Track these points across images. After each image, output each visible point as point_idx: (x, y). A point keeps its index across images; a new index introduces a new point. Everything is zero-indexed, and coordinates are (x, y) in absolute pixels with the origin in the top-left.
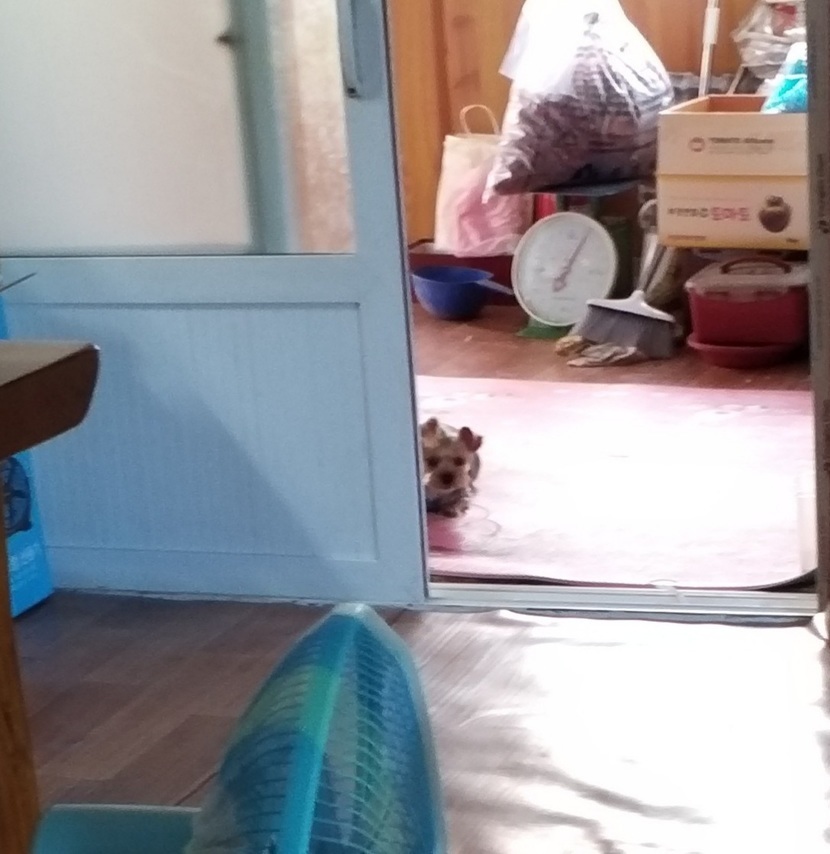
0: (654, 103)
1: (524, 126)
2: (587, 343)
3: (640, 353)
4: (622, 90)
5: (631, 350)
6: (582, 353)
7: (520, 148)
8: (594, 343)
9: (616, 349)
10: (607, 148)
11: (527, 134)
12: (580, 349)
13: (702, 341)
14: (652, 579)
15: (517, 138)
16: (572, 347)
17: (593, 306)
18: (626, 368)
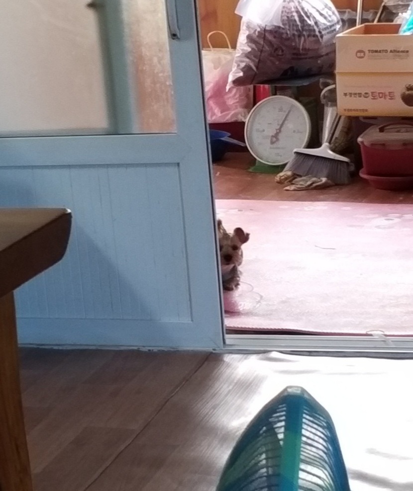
0: (331, 29)
1: (250, 44)
2: (295, 176)
3: (329, 181)
4: (311, 22)
5: (324, 180)
6: (293, 182)
7: (248, 58)
8: (300, 176)
9: (314, 179)
10: (303, 57)
11: (253, 49)
12: (291, 180)
13: (369, 174)
14: (368, 330)
15: (247, 52)
16: (286, 179)
17: (297, 153)
18: (320, 191)
